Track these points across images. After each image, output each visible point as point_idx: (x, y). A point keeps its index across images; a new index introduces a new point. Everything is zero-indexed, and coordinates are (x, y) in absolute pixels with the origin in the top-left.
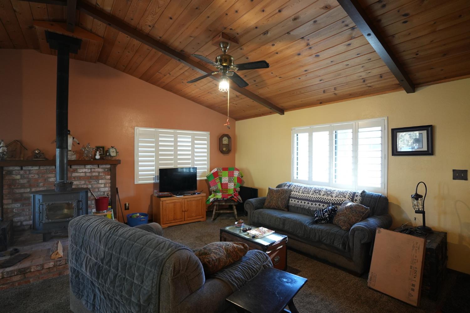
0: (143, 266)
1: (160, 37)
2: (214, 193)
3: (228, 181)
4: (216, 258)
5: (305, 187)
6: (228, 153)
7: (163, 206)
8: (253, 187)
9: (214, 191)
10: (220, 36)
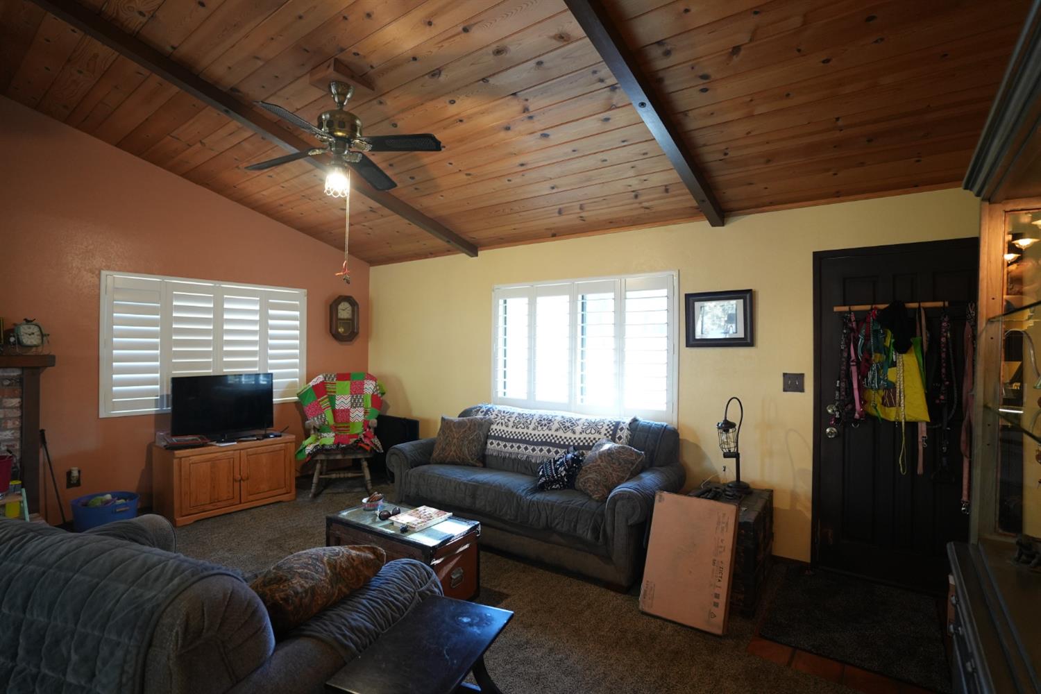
0: (96, 633)
1: (174, 48)
2: (314, 434)
3: (349, 404)
4: (304, 587)
5: (519, 414)
6: (351, 341)
7: (180, 471)
8: (408, 417)
9: (314, 428)
10: (329, 67)
